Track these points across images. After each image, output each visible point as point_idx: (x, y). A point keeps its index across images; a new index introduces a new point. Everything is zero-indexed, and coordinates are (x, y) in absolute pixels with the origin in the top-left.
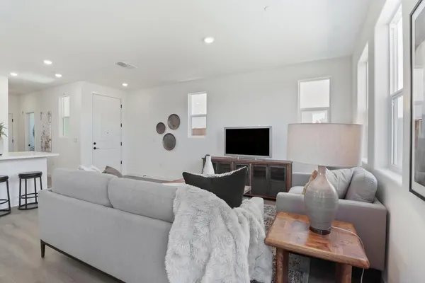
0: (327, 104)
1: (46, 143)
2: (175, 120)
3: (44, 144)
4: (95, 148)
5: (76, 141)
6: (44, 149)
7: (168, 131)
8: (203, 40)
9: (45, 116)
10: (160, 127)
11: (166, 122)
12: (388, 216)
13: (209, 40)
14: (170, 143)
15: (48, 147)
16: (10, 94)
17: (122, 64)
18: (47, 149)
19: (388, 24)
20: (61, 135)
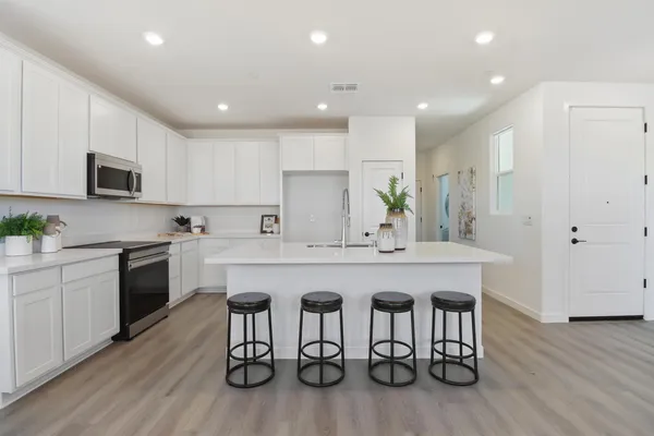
1: (467, 225)
3: (463, 227)
4: (575, 241)
5: (529, 221)
6: (462, 235)
9: (465, 176)
15: (470, 232)
16: (418, 151)
18: (468, 236)
20: (493, 211)
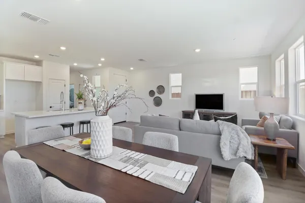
0: (256, 81)
2: (161, 89)
7: (157, 95)
8: (194, 50)
10: (152, 93)
11: (155, 90)
12: (298, 135)
13: (198, 50)
14: (158, 102)
17: (141, 60)
19: (295, 49)
